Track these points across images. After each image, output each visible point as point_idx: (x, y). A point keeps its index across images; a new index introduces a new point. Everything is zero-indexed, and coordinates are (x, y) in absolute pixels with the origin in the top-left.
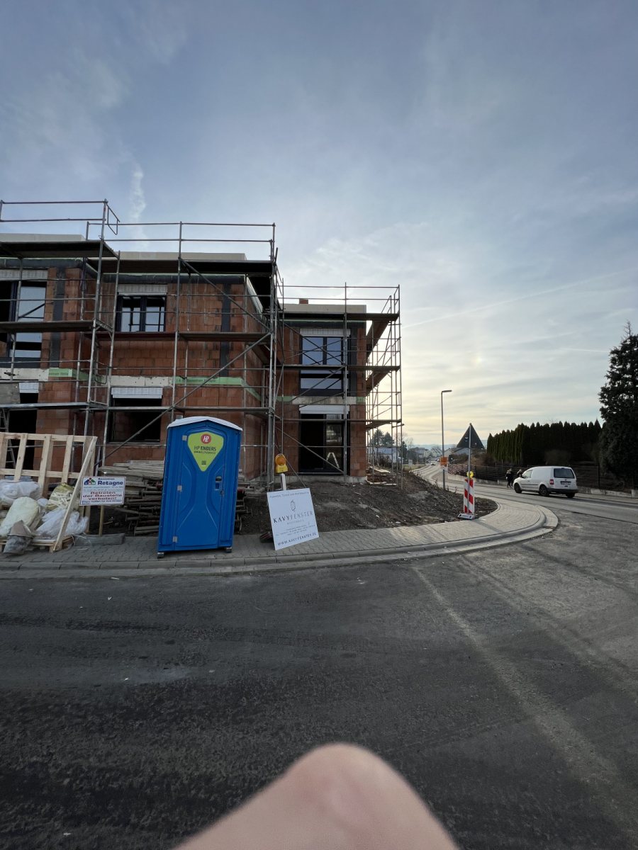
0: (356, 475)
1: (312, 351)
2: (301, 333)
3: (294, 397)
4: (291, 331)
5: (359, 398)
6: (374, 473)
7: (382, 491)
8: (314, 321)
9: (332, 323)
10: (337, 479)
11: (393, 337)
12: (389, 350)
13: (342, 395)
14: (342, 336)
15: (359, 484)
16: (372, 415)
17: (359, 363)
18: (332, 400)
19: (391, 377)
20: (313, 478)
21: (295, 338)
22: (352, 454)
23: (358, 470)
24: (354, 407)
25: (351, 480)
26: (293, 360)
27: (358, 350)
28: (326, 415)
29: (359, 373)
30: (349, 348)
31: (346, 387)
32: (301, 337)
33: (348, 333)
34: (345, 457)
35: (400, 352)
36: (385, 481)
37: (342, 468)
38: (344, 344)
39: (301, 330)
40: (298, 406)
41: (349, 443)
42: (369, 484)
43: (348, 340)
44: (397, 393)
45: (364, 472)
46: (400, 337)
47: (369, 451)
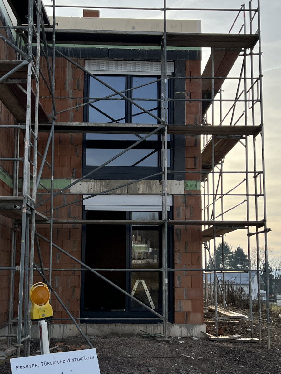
0: (185, 322)
1: (106, 99)
2: (86, 68)
3: (73, 181)
4: (69, 65)
5: (189, 183)
6: (218, 319)
7: (233, 351)
8: (110, 47)
9: (142, 51)
10: (150, 329)
11: (249, 75)
12: (242, 98)
13: (159, 178)
14: (160, 74)
15: (191, 338)
16: (213, 214)
17: (189, 121)
18: (142, 186)
19: (246, 146)
20: (106, 328)
21: (75, 78)
22: (177, 283)
23: (188, 313)
24: (181, 199)
25: (177, 330)
26: (71, 114)
27: (187, 98)
28: (130, 212)
29: (189, 138)
30: (172, 94)
31: (166, 163)
32: (87, 76)
33: (170, 70)
34: (165, 288)
35: (261, 101)
36: (238, 332)
37: (160, 310)
38: (162, 87)
39: (87, 62)
40: (80, 197)
41: (171, 264)
42: (208, 339)
43: (169, 81)
44: (256, 174)
45: (199, 316)
46: (261, 76)
47: (209, 278)
